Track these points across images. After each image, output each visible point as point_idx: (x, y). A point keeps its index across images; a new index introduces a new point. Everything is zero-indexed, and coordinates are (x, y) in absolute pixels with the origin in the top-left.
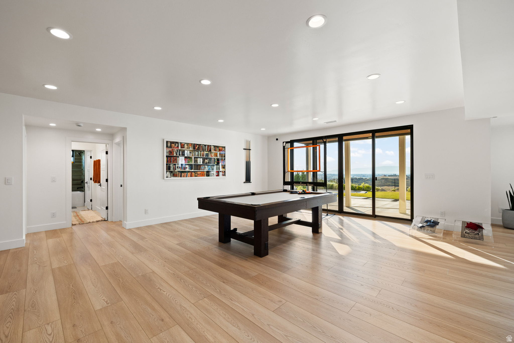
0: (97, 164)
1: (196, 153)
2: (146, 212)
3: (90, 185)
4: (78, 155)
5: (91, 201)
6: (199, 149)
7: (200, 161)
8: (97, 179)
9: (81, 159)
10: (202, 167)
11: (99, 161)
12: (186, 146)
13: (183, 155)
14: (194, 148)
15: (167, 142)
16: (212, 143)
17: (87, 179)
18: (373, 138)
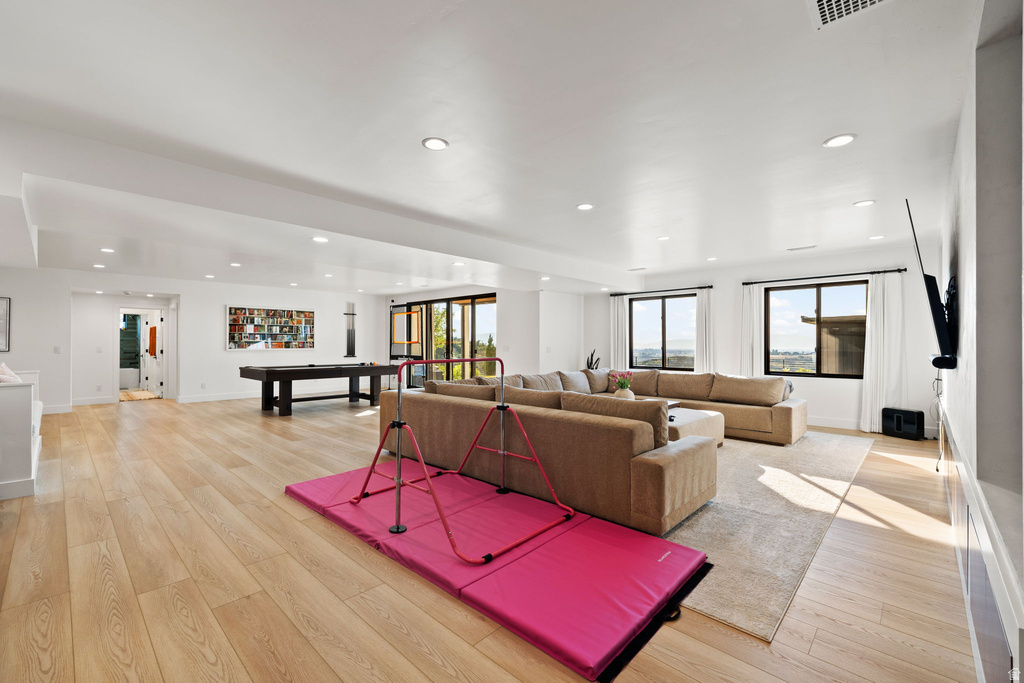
0: (153, 331)
1: (271, 320)
2: (203, 386)
3: (146, 359)
4: (132, 320)
5: (147, 378)
6: (274, 315)
7: (276, 330)
8: (152, 351)
9: (136, 324)
10: (279, 337)
11: (155, 328)
12: (256, 312)
13: (252, 322)
14: (268, 315)
15: (230, 309)
16: (293, 307)
17: (142, 351)
18: (473, 304)
